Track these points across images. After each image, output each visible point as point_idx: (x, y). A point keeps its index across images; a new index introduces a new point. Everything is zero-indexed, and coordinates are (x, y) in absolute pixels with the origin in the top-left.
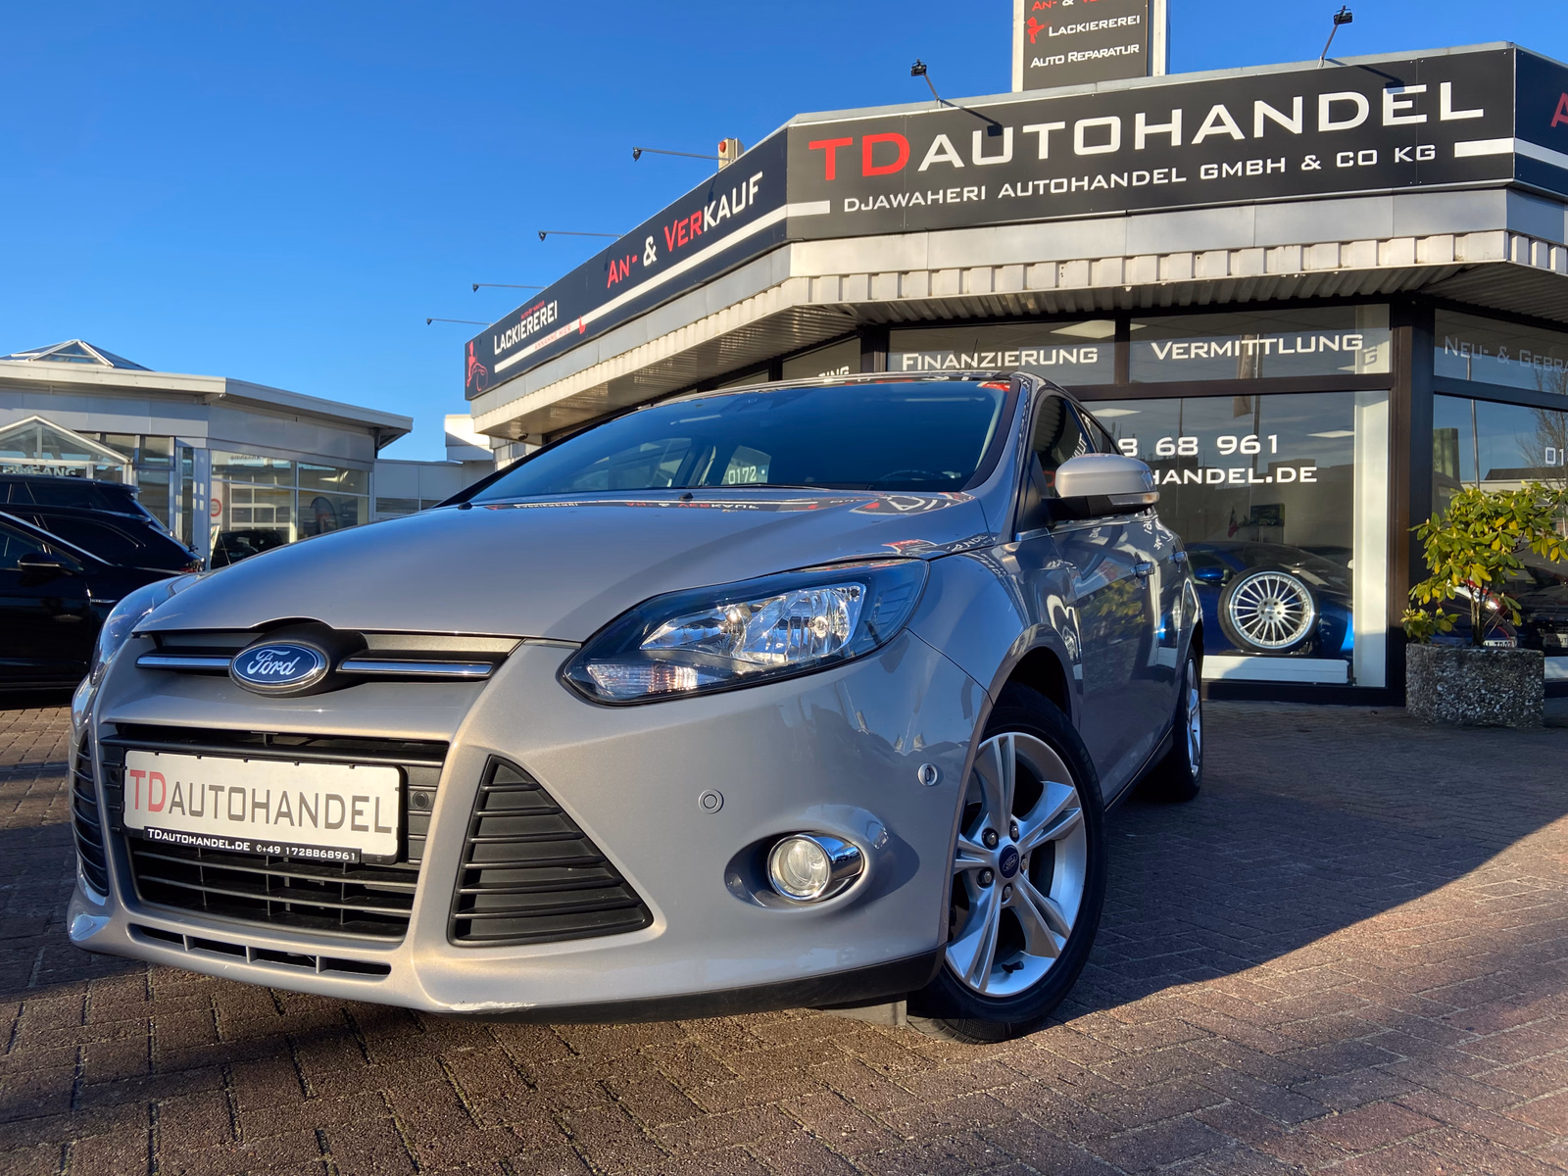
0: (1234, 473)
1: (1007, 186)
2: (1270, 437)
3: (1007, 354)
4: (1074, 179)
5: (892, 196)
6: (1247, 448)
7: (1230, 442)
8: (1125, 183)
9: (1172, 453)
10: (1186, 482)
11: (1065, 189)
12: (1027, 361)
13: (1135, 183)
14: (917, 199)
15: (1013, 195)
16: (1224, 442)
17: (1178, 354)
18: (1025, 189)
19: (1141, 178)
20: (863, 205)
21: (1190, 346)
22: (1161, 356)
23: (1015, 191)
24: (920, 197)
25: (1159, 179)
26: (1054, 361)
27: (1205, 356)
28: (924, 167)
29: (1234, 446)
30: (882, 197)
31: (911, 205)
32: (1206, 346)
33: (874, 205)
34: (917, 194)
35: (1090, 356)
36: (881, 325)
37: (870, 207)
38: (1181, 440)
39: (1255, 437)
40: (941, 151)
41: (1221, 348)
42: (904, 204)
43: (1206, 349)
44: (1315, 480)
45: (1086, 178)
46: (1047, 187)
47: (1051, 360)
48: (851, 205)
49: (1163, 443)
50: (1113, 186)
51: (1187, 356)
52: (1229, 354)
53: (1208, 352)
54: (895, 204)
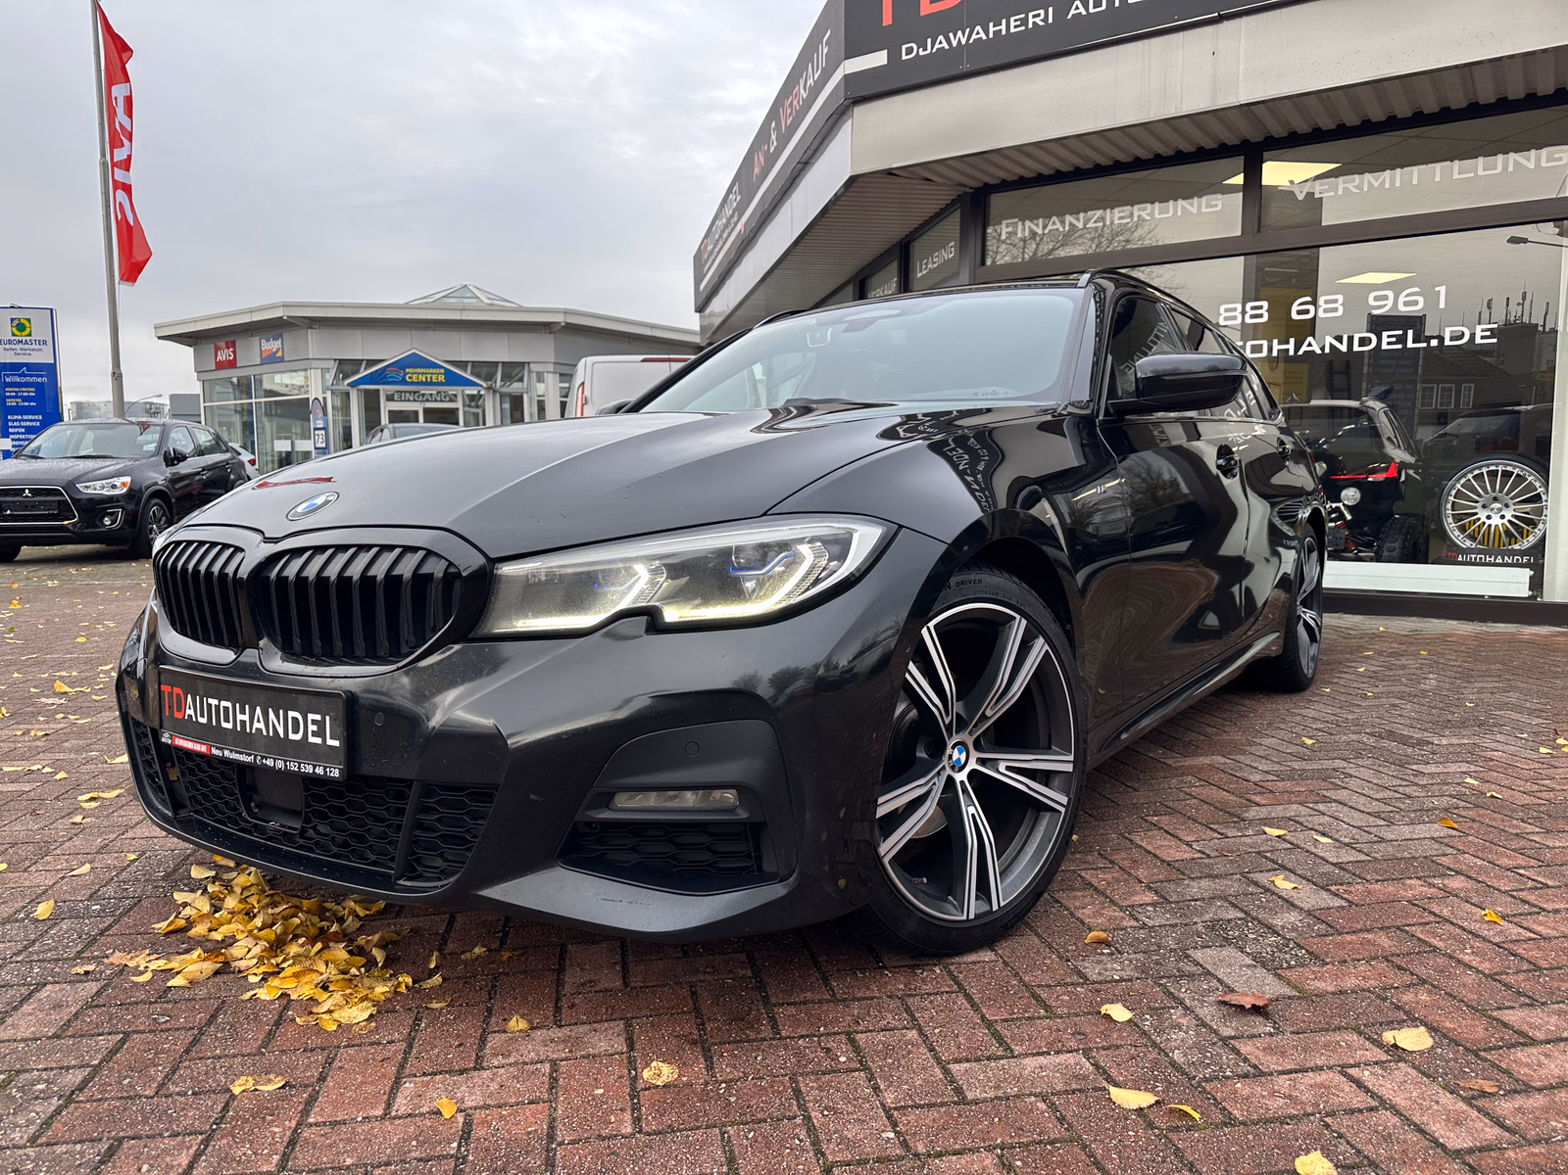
0: (1389, 336)
1: (1078, 3)
2: (1437, 289)
3: (1116, 210)
5: (951, 35)
6: (1406, 304)
7: (1386, 298)
9: (1311, 315)
10: (1327, 350)
12: (1139, 216)
14: (979, 33)
15: (1084, 13)
16: (1376, 299)
17: (1321, 192)
18: (1097, 4)
20: (921, 50)
24: (981, 31)
26: (1171, 214)
29: (1390, 303)
30: (941, 38)
31: (971, 41)
32: (1356, 177)
33: (932, 49)
34: (978, 28)
35: (1213, 203)
36: (976, 189)
37: (928, 51)
38: (1322, 300)
39: (1417, 289)
41: (1377, 179)
42: (964, 42)
43: (1357, 183)
44: (1495, 340)
48: (909, 51)
49: (1299, 305)
51: (1333, 194)
52: (1387, 186)
53: (1360, 187)
54: (955, 44)
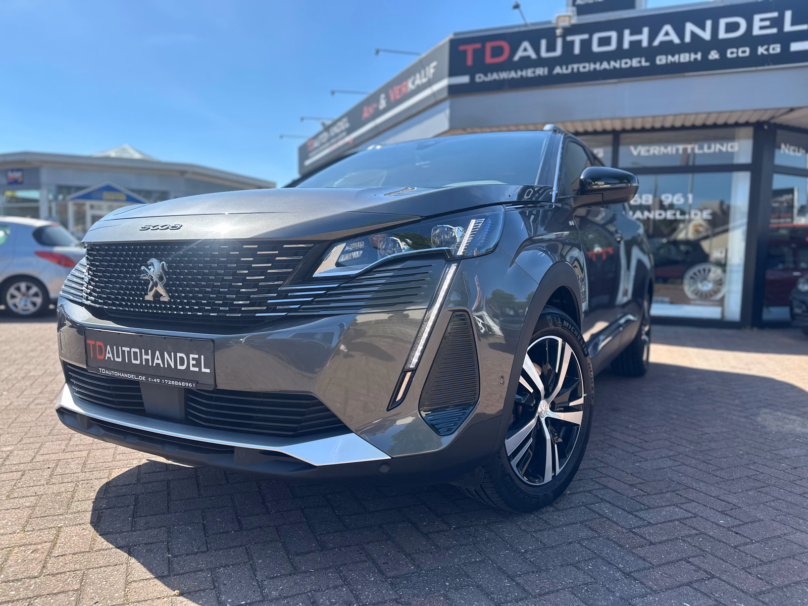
0: (670, 213)
1: (558, 67)
2: (689, 195)
4: (592, 64)
5: (500, 73)
6: (676, 201)
7: (667, 198)
8: (618, 66)
9: (639, 203)
10: (645, 217)
11: (587, 69)
13: (623, 66)
14: (513, 74)
15: (561, 72)
17: (644, 152)
18: (567, 69)
19: (626, 63)
20: (485, 78)
21: (650, 148)
22: (635, 153)
25: (635, 64)
27: (658, 153)
28: (516, 58)
29: (670, 199)
30: (495, 74)
31: (509, 77)
37: (489, 79)
38: (644, 196)
39: (681, 195)
40: (525, 50)
41: (666, 150)
42: (506, 77)
43: (658, 150)
44: (710, 217)
45: (598, 64)
46: (578, 68)
48: (480, 78)
50: (611, 67)
51: (648, 154)
52: (670, 152)
54: (501, 77)
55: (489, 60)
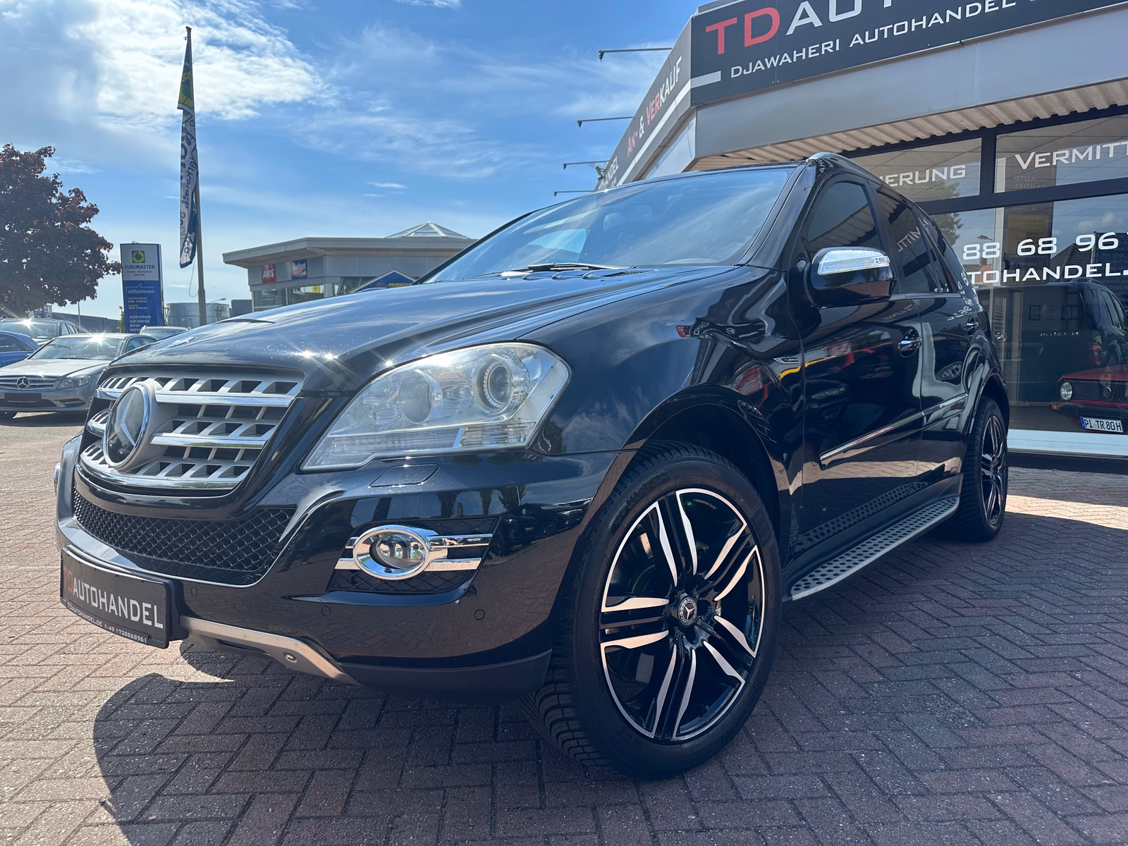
1: (857, 36)
3: (888, 177)
4: (913, 20)
5: (766, 60)
7: (1089, 240)
8: (959, 17)
9: (1033, 252)
11: (906, 30)
12: (903, 182)
13: (968, 15)
14: (786, 58)
15: (862, 43)
16: (1082, 240)
17: (1040, 163)
18: (872, 36)
19: (974, 9)
20: (745, 70)
21: (1052, 153)
22: (1024, 166)
23: (864, 40)
24: (787, 57)
25: (990, 8)
26: (927, 180)
27: (1066, 162)
28: (790, 31)
29: (1092, 243)
30: (759, 62)
31: (781, 64)
32: (1067, 152)
33: (753, 70)
34: (786, 55)
35: (959, 172)
37: (750, 72)
38: (1041, 241)
40: (805, 15)
41: (1082, 153)
42: (775, 65)
43: (1067, 156)
45: (924, 18)
46: (891, 31)
47: (925, 179)
48: (737, 72)
49: (1023, 245)
50: (948, 21)
51: (1049, 164)
52: (1090, 158)
53: (1070, 158)
54: (769, 66)
55: (749, 41)
